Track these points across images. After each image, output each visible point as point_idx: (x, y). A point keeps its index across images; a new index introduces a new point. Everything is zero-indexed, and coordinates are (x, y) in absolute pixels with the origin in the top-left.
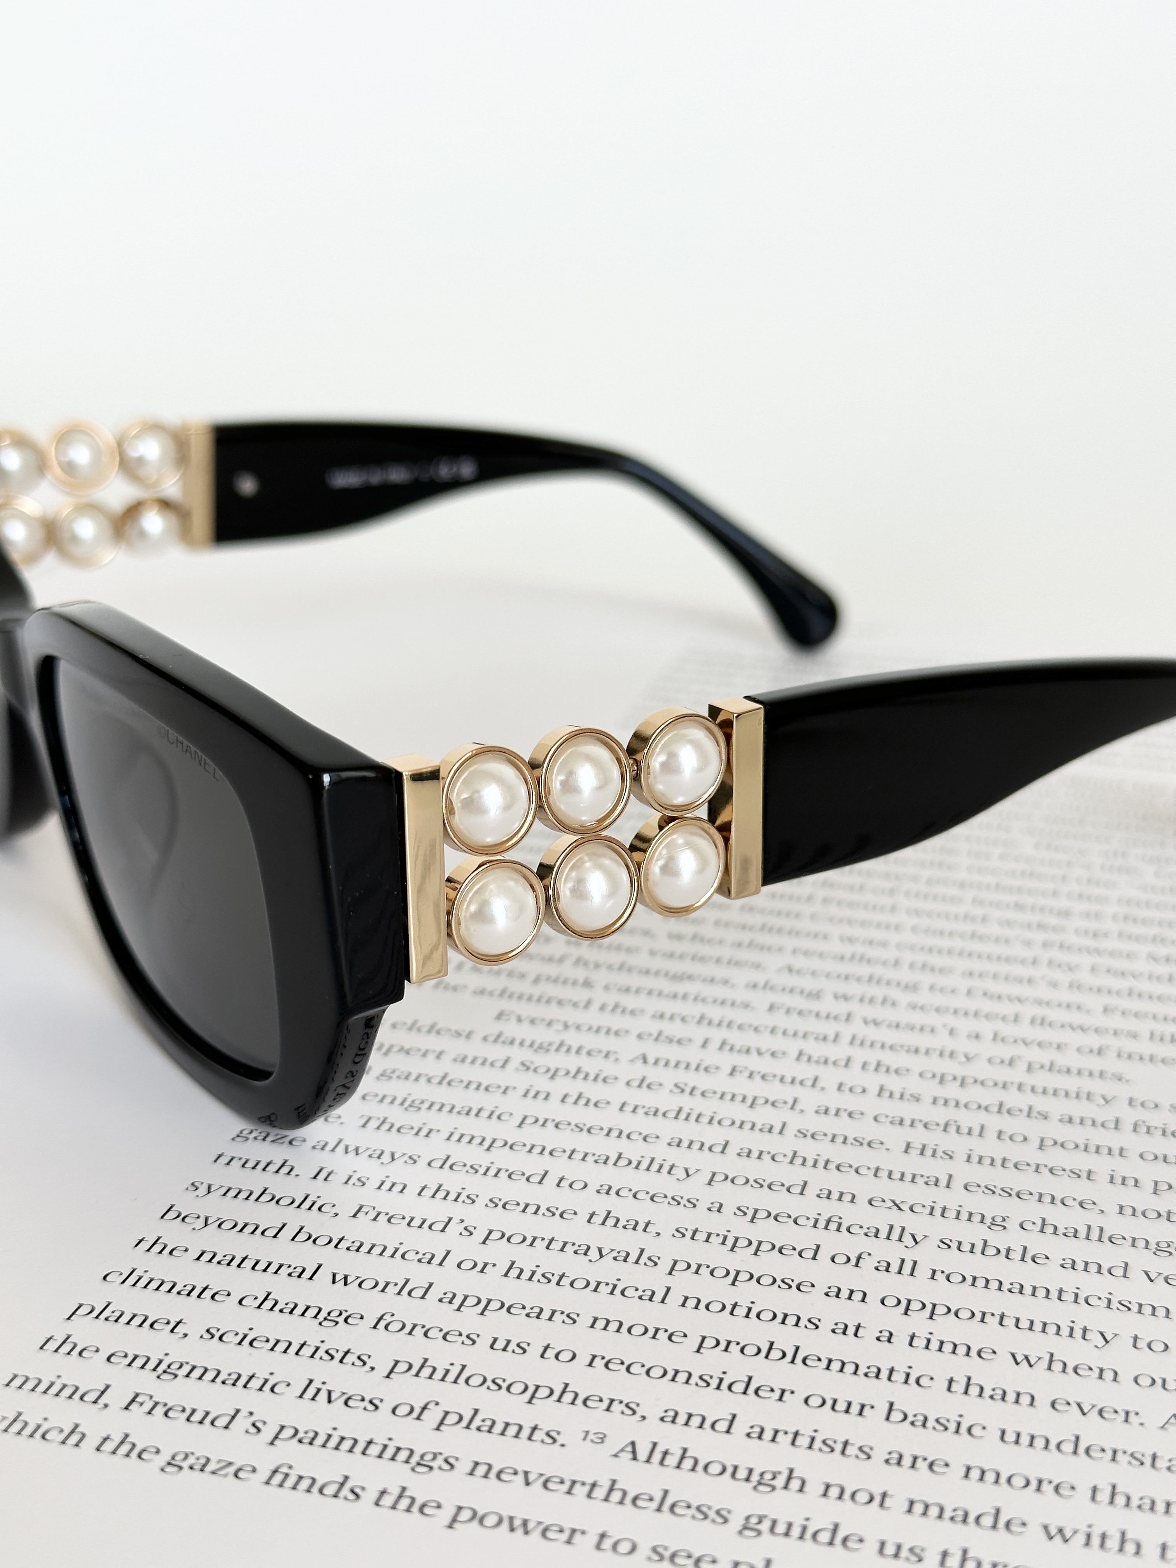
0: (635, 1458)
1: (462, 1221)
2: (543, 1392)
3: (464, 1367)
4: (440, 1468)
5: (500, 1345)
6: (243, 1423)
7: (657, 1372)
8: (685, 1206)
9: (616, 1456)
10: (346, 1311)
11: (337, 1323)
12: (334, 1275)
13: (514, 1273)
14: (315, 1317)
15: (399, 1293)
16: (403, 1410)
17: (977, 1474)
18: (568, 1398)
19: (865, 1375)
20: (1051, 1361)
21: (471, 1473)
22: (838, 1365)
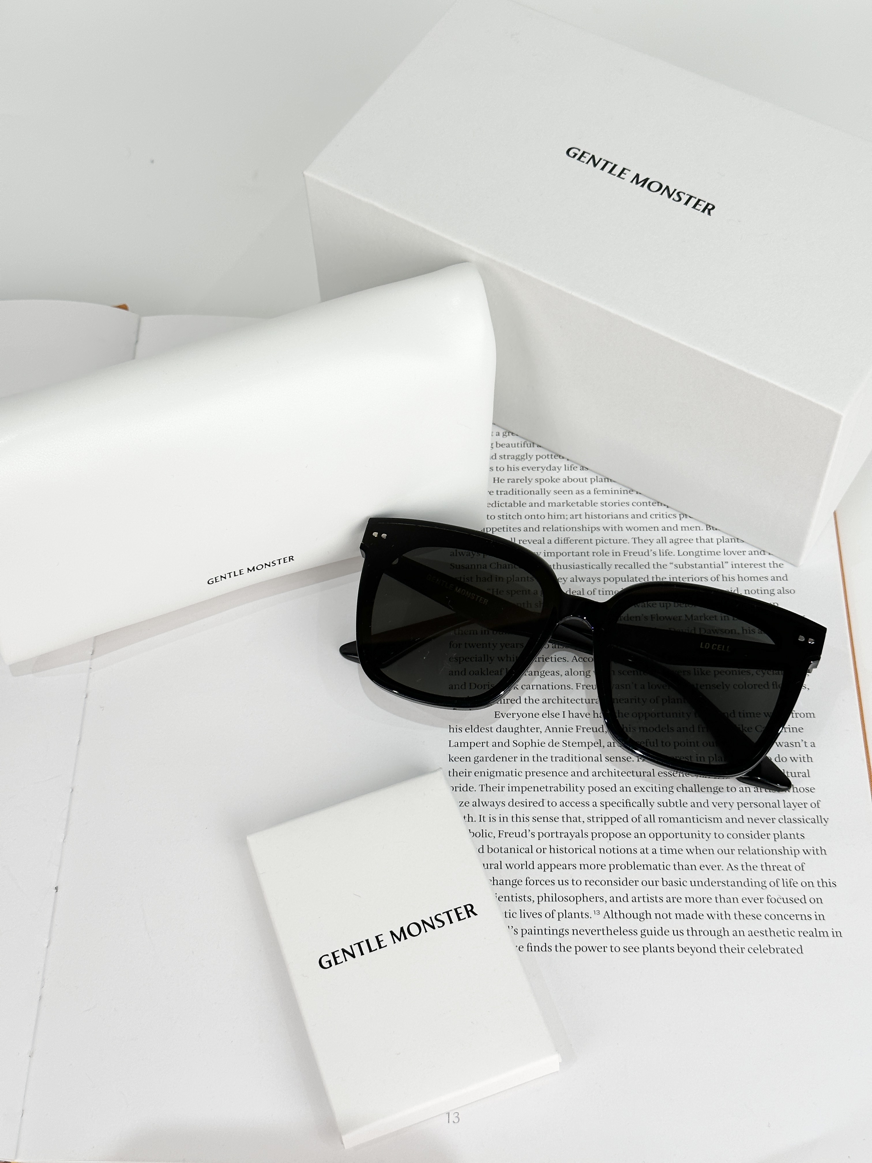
0: (609, 918)
1: (529, 830)
2: (579, 899)
3: (556, 894)
4: (565, 934)
5: (561, 883)
7: (603, 883)
8: (586, 806)
9: (604, 918)
10: (516, 879)
11: (516, 885)
12: (506, 864)
13: (552, 850)
14: (510, 884)
15: (527, 868)
16: (548, 915)
17: (688, 900)
18: (585, 899)
19: (654, 869)
20: (696, 850)
21: (573, 934)
22: (646, 867)
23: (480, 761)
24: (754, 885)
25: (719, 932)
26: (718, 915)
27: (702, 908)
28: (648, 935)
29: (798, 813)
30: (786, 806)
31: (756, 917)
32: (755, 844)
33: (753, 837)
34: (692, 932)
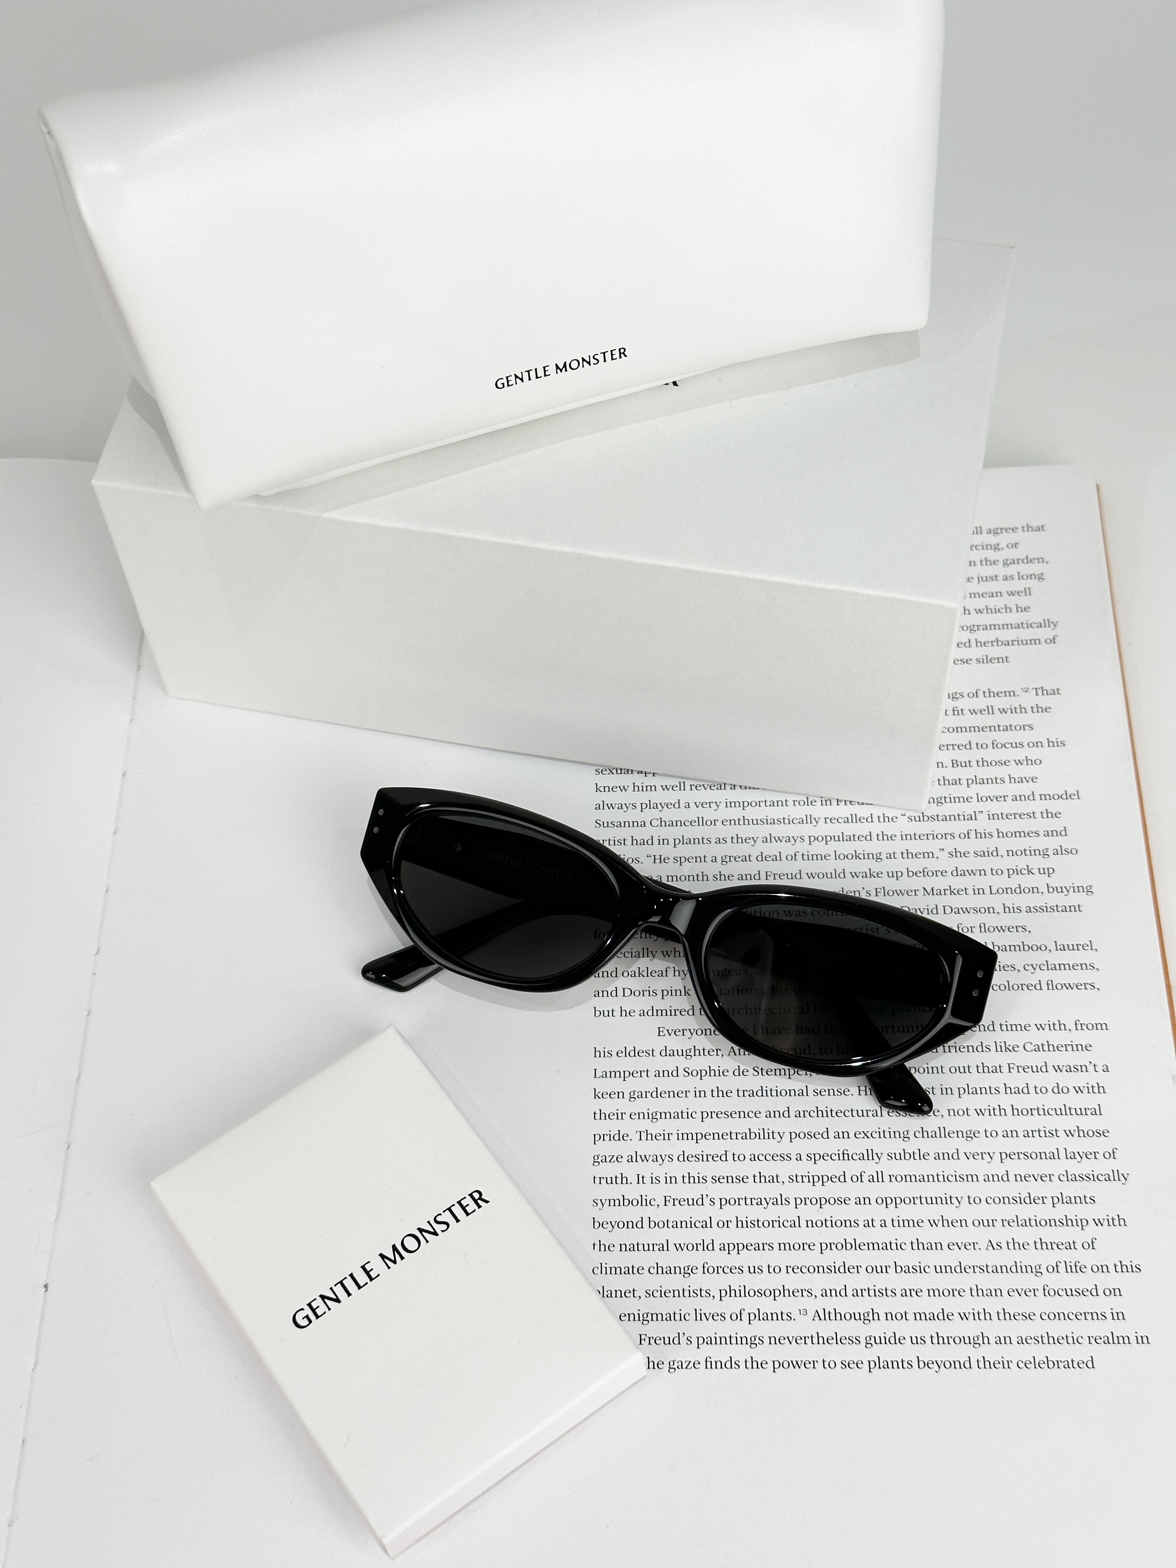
0: (820, 1319)
1: (707, 1195)
2: (777, 1293)
3: (745, 1286)
4: (759, 1343)
5: (752, 1271)
6: (683, 1340)
7: (811, 1270)
8: (787, 1160)
9: (813, 1320)
10: (689, 1266)
11: (689, 1274)
12: (675, 1244)
13: (740, 1223)
14: (680, 1273)
15: (704, 1250)
16: (734, 1317)
17: (932, 1292)
18: (787, 1293)
19: (882, 1249)
20: (943, 1221)
21: (770, 1343)
22: (872, 1246)
23: (638, 1097)
24: (1024, 1270)
25: (976, 1339)
26: (974, 1314)
27: (951, 1305)
28: (876, 1343)
29: (1085, 1167)
30: (1068, 1157)
31: (1028, 1317)
32: (1025, 1211)
33: (1022, 1201)
34: (939, 1339)
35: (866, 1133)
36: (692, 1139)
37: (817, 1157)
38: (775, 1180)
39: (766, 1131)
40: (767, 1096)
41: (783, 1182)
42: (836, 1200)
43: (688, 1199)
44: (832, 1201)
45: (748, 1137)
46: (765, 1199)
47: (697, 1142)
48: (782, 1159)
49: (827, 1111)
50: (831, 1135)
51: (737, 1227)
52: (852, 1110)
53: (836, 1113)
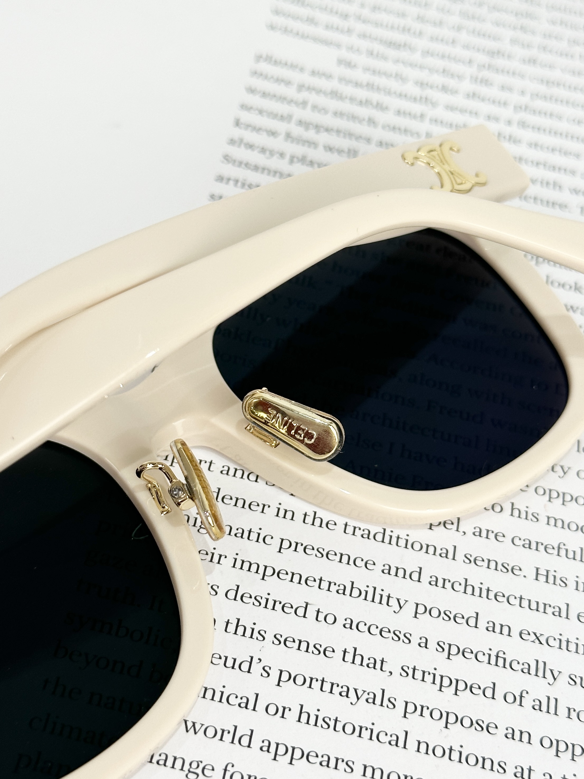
1: (260, 660)
8: (403, 642)
10: (201, 762)
12: (186, 722)
13: (304, 717)
14: (182, 769)
15: (232, 742)
35: (538, 635)
36: (257, 572)
37: (454, 650)
38: (378, 665)
39: (378, 592)
40: (390, 543)
41: (391, 673)
42: (474, 722)
43: (226, 658)
44: (467, 722)
45: (348, 592)
46: (356, 690)
47: (263, 579)
48: (396, 638)
49: (481, 589)
50: (482, 624)
51: (299, 721)
52: (521, 598)
53: (496, 596)
